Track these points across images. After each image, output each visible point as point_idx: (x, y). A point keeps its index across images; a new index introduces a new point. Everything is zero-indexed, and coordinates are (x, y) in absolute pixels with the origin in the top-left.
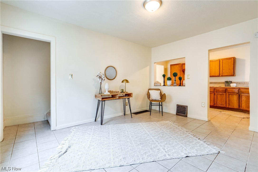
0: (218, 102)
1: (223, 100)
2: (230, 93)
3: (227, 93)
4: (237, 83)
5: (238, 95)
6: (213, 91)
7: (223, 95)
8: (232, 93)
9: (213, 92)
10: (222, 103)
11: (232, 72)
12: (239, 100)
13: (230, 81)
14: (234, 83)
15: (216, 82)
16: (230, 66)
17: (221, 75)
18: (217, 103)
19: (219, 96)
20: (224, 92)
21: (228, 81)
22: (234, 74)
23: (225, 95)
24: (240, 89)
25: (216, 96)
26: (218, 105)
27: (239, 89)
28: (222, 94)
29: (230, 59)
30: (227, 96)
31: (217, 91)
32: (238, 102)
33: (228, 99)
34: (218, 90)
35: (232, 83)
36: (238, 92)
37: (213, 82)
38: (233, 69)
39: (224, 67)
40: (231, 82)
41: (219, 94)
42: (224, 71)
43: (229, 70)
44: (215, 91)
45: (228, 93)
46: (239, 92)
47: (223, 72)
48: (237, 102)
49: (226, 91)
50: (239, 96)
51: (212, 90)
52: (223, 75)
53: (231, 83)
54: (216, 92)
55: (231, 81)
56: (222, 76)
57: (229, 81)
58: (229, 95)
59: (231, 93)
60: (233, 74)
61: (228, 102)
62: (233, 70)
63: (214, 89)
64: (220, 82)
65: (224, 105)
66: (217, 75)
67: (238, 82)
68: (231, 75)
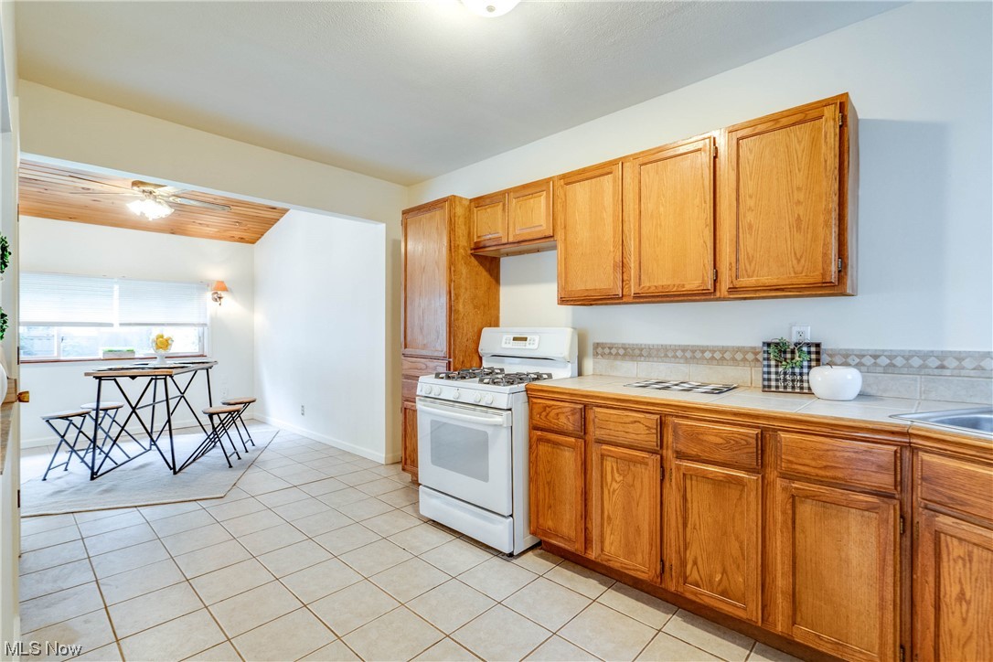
0: (690, 557)
1: (734, 548)
2: (807, 478)
3: (772, 475)
4: (868, 361)
5: (891, 514)
6: (652, 440)
7: (733, 493)
8: (824, 489)
9: (653, 452)
10: (724, 572)
11: (825, 255)
12: (899, 582)
13: (809, 338)
14: (845, 359)
15: (694, 349)
16: (801, 196)
17: (725, 285)
18: (683, 563)
19: (700, 499)
20: (743, 458)
21: (786, 338)
22: (842, 271)
23: (753, 498)
24: (914, 450)
25: (673, 498)
26: (689, 591)
27: (902, 447)
28: (731, 480)
29: (806, 116)
30: (779, 517)
31: (681, 447)
32: (889, 596)
33: (788, 551)
34: (695, 436)
35: (824, 358)
36: (886, 480)
37: (675, 349)
38: (835, 215)
39: (751, 203)
40: (816, 354)
41: (705, 477)
42: (748, 242)
43: (799, 228)
44: (669, 437)
45: (783, 476)
46: (899, 483)
47: (742, 256)
48: (882, 599)
49: (770, 458)
50: (907, 525)
51: (642, 429)
52: (744, 281)
53: (818, 365)
54: (680, 455)
55: (818, 345)
56: (737, 293)
57: (795, 339)
58: (794, 499)
59: (814, 488)
60: (834, 268)
61: (781, 582)
62: (835, 230)
63: (662, 424)
64: (724, 350)
65: (742, 599)
66: (693, 284)
67: (876, 357)
68: (816, 277)
